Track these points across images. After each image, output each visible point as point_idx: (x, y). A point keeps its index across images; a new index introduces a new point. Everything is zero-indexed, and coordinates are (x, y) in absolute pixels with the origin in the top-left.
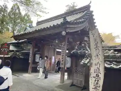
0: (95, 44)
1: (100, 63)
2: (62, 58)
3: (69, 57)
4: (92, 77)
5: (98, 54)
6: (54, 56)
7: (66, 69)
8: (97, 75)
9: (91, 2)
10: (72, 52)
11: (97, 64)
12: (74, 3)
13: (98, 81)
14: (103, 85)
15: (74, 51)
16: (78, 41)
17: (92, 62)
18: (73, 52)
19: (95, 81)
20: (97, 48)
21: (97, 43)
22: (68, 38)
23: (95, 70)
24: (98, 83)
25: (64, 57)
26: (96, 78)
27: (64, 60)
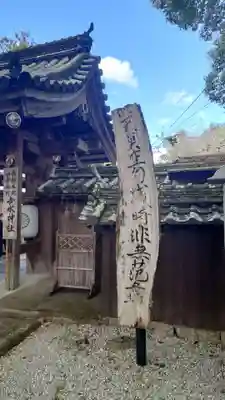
0: (131, 152)
1: (148, 210)
2: (10, 209)
3: (30, 203)
5: (141, 186)
7: (23, 242)
8: (141, 249)
9: (92, 24)
10: (41, 189)
11: (139, 215)
12: (25, 35)
13: (142, 263)
14: (156, 274)
15: (46, 184)
16: (56, 154)
17: (122, 211)
18: (45, 188)
19: (135, 265)
20: (137, 167)
21: (137, 149)
22: (25, 143)
23: (134, 234)
24: (142, 270)
25: (15, 204)
26: (137, 255)
27: (16, 214)
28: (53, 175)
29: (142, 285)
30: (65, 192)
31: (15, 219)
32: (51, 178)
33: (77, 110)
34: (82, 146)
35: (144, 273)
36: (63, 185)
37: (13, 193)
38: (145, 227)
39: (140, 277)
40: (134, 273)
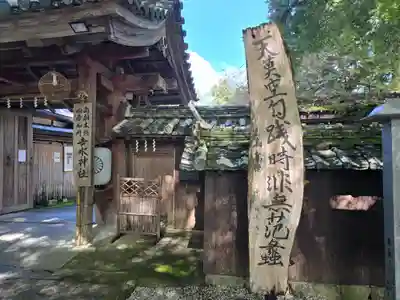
0: (267, 82)
2: (81, 152)
3: (104, 146)
4: (257, 209)
5: (281, 122)
6: (26, 148)
8: (279, 200)
10: (116, 128)
11: (278, 158)
13: (282, 217)
15: (121, 124)
17: (256, 153)
18: (122, 128)
19: (272, 218)
20: (275, 100)
21: (275, 78)
22: (98, 76)
23: (272, 181)
24: (281, 226)
25: (88, 145)
26: (276, 208)
27: (89, 157)
28: (127, 115)
29: (281, 243)
30: (145, 132)
31: (88, 163)
32: (126, 118)
33: (158, 42)
34: (161, 84)
35: (284, 229)
36: (143, 126)
37: (86, 132)
38: (286, 172)
39: (277, 234)
40: (271, 228)
